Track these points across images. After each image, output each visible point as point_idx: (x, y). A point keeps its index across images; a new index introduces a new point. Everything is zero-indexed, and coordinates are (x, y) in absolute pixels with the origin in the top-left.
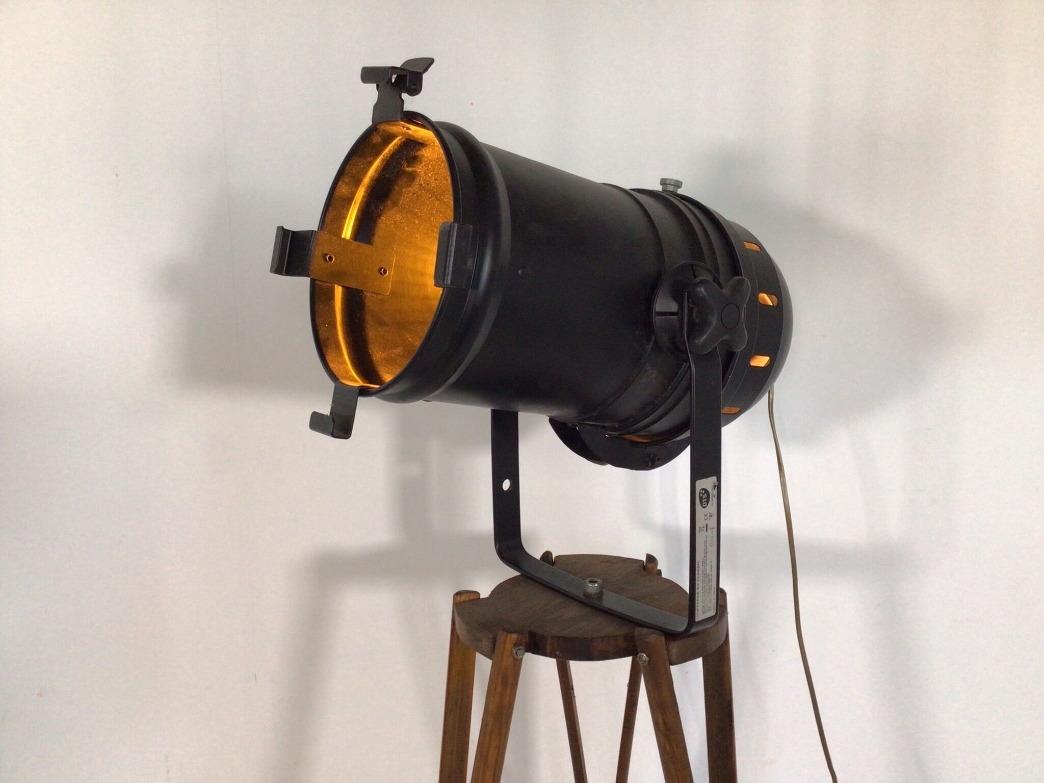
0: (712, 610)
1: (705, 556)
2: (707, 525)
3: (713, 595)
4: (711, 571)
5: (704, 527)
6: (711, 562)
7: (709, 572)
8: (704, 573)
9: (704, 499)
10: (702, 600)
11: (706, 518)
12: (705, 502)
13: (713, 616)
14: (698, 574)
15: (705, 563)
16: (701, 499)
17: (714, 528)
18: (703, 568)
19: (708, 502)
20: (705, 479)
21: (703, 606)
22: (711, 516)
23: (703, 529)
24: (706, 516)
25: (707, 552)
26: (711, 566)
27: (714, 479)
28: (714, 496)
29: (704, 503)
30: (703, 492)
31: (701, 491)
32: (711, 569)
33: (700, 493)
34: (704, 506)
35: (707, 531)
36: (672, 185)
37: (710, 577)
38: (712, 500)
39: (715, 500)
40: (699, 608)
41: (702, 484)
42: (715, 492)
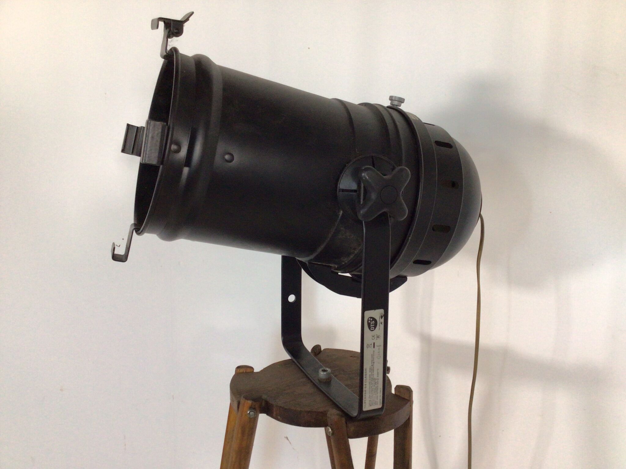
0: (379, 403)
1: (372, 365)
2: (374, 343)
3: (379, 393)
4: (378, 376)
5: (371, 344)
6: (378, 370)
7: (375, 376)
8: (371, 377)
9: (372, 324)
10: (370, 396)
11: (373, 338)
12: (372, 326)
13: (379, 409)
14: (366, 377)
15: (372, 370)
16: (369, 325)
17: (381, 346)
18: (370, 373)
19: (375, 327)
20: (373, 311)
21: (370, 401)
22: (378, 337)
23: (371, 346)
24: (373, 337)
25: (374, 363)
26: (378, 373)
27: (382, 311)
28: (381, 323)
29: (371, 328)
30: (371, 319)
31: (369, 319)
32: (378, 374)
33: (368, 320)
34: (371, 329)
35: (374, 347)
36: (397, 101)
37: (377, 381)
38: (379, 326)
39: (382, 326)
40: (366, 401)
41: (370, 314)
42: (382, 320)
